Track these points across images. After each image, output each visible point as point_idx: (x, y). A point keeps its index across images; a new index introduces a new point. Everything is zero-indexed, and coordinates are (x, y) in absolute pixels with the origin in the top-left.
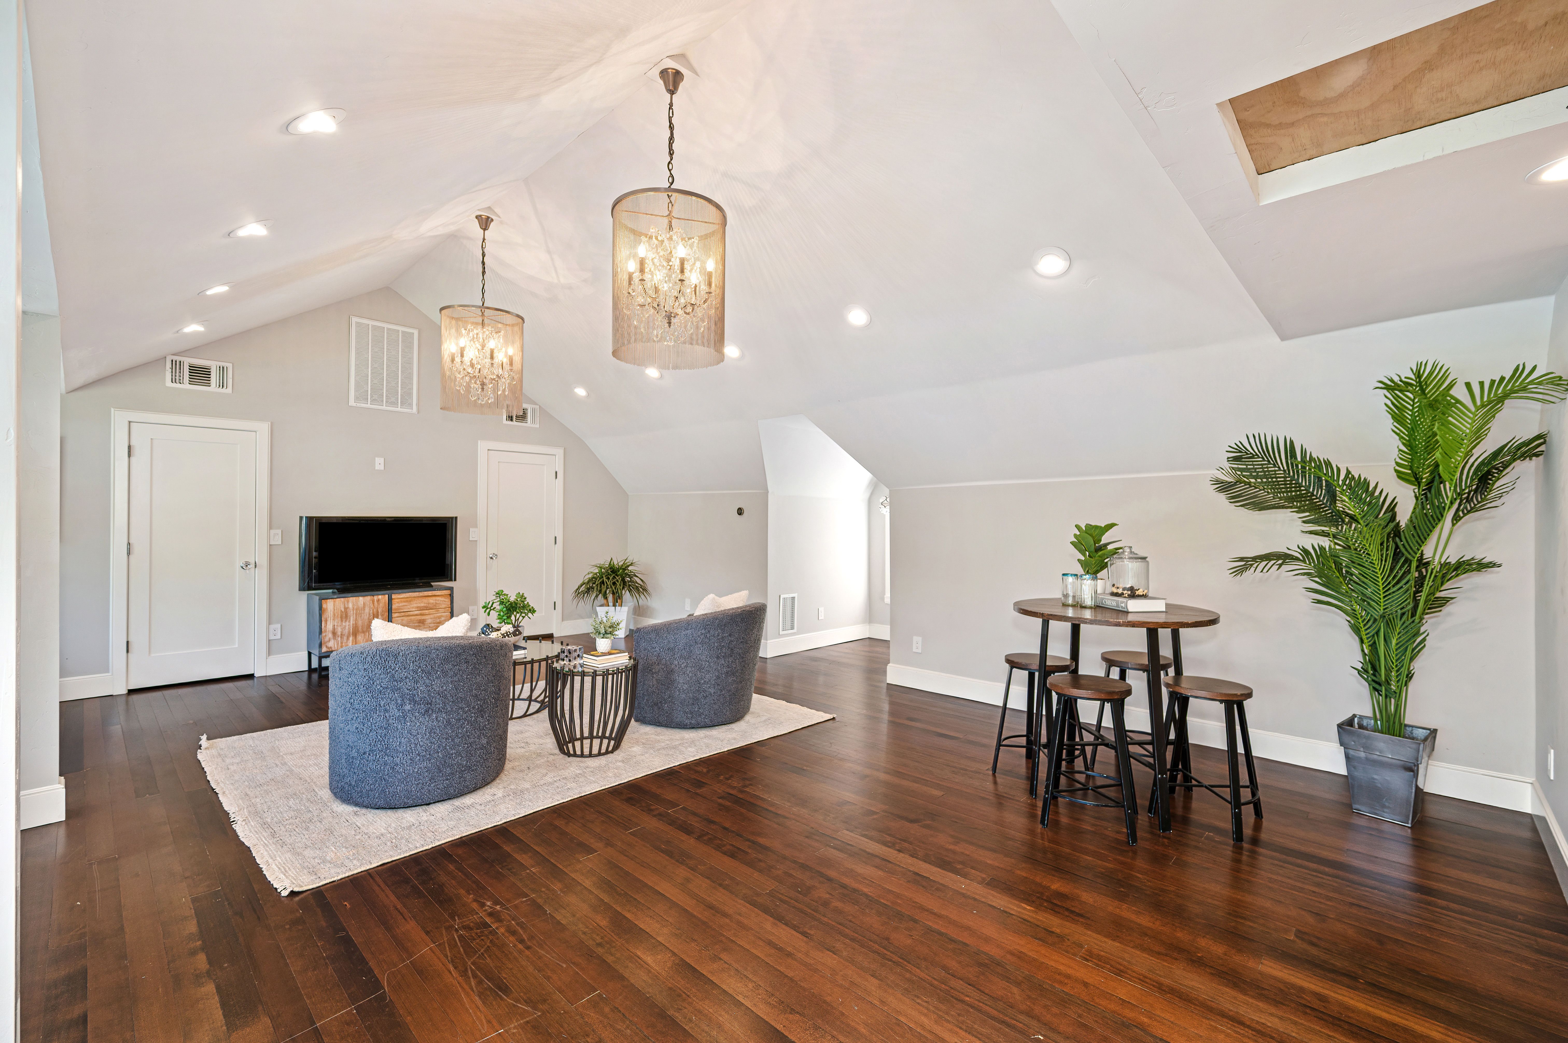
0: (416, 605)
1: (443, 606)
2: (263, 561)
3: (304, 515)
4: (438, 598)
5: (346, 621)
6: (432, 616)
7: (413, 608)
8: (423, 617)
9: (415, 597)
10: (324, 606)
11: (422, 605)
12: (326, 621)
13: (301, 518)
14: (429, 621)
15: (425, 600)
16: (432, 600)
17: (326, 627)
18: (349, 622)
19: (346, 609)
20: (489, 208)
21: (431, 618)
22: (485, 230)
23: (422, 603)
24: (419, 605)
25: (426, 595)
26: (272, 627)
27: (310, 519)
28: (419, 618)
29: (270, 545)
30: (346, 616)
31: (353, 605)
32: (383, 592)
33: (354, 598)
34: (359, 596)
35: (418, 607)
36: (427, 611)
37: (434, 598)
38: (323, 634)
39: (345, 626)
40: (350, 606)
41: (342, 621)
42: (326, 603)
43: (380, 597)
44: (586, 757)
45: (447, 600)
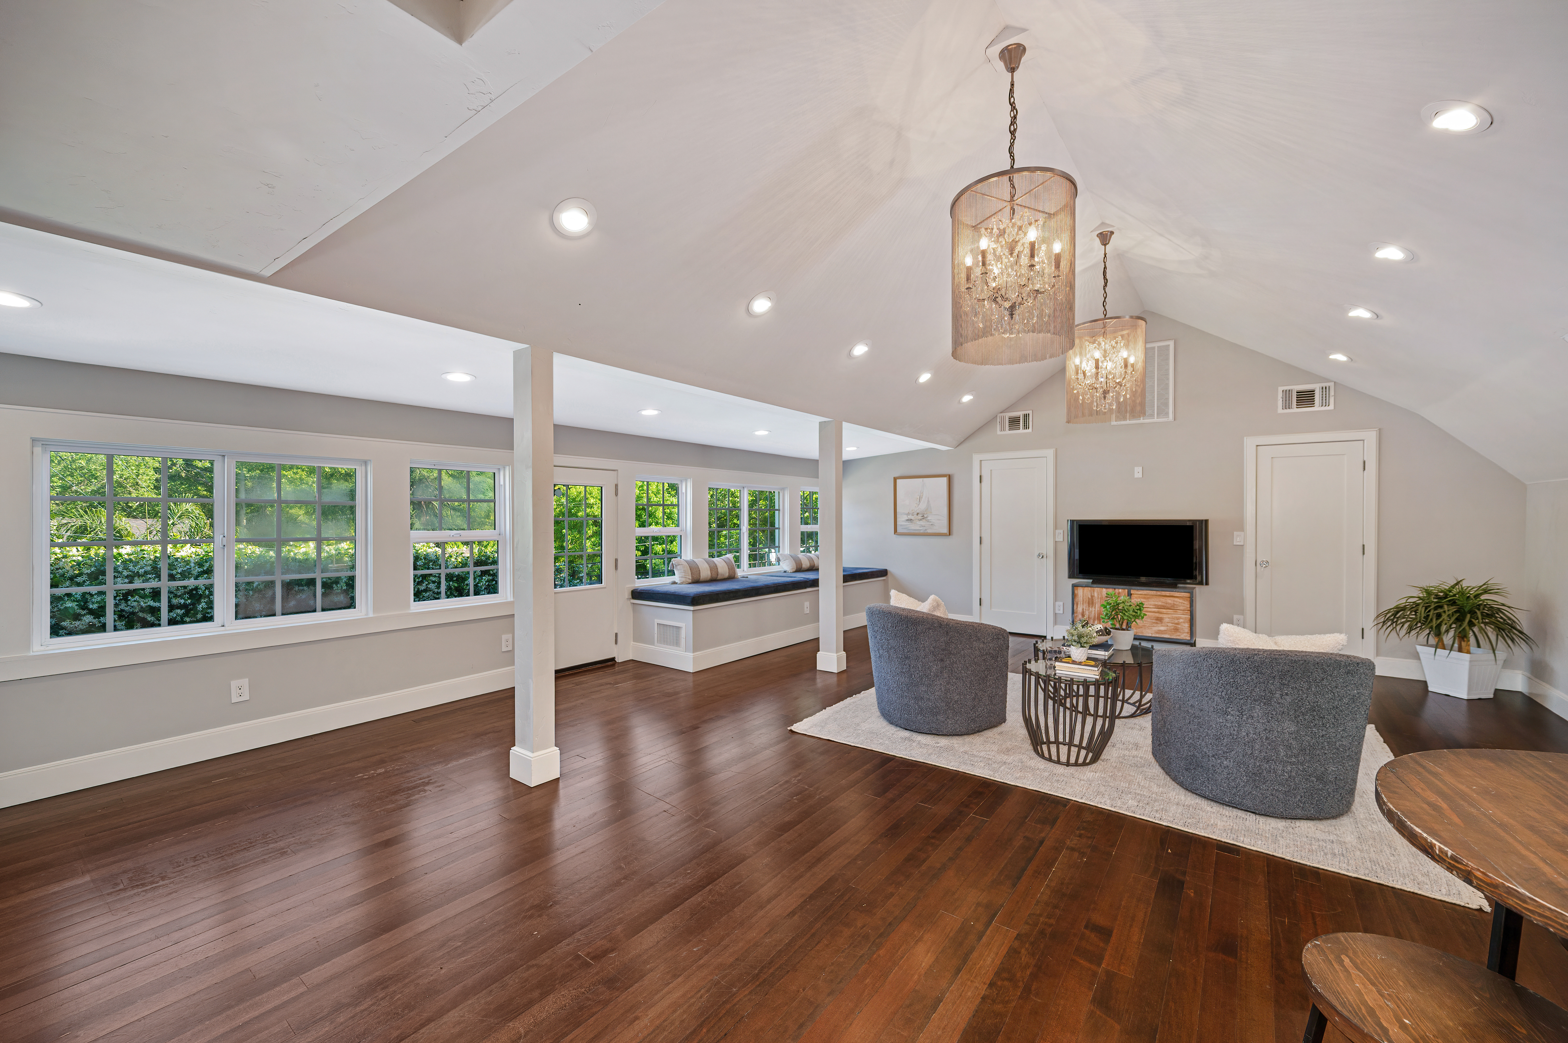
0: (1152, 603)
1: (1182, 608)
2: (1051, 553)
3: (1069, 519)
4: (1176, 599)
5: (1092, 607)
6: (1169, 616)
7: (1150, 605)
8: (1161, 616)
9: (1152, 595)
10: (1076, 592)
11: (1160, 603)
12: (1077, 604)
13: (1068, 520)
14: (1167, 620)
15: (1163, 599)
16: (1170, 601)
17: (1077, 608)
18: (1095, 608)
19: (1092, 597)
20: (1103, 224)
21: (1169, 618)
22: (1105, 245)
23: (1160, 602)
24: (1157, 603)
25: (1163, 594)
26: (1057, 603)
27: (1072, 522)
28: (1157, 615)
29: (1056, 542)
30: (1093, 603)
31: (1098, 594)
32: (1122, 587)
33: (1099, 589)
34: (1102, 588)
35: (1155, 605)
36: (1164, 610)
37: (1172, 598)
38: (1075, 615)
39: (1092, 611)
40: (1096, 595)
41: (1089, 606)
42: (1077, 589)
43: (1120, 590)
44: (1073, 765)
45: (1186, 603)
